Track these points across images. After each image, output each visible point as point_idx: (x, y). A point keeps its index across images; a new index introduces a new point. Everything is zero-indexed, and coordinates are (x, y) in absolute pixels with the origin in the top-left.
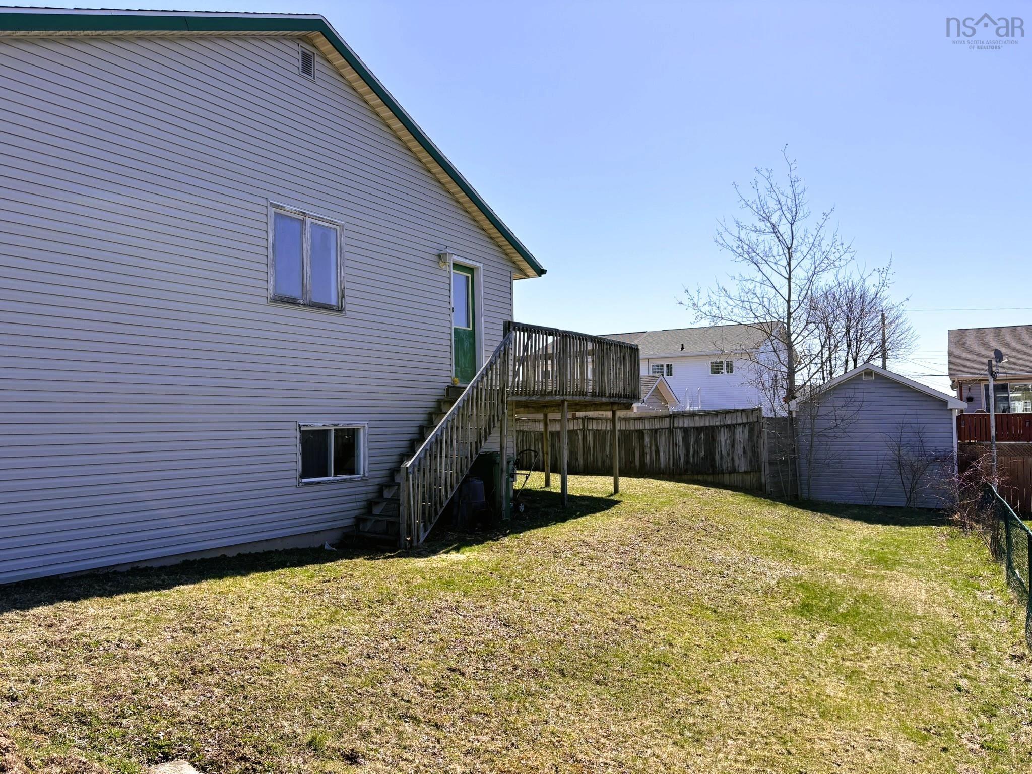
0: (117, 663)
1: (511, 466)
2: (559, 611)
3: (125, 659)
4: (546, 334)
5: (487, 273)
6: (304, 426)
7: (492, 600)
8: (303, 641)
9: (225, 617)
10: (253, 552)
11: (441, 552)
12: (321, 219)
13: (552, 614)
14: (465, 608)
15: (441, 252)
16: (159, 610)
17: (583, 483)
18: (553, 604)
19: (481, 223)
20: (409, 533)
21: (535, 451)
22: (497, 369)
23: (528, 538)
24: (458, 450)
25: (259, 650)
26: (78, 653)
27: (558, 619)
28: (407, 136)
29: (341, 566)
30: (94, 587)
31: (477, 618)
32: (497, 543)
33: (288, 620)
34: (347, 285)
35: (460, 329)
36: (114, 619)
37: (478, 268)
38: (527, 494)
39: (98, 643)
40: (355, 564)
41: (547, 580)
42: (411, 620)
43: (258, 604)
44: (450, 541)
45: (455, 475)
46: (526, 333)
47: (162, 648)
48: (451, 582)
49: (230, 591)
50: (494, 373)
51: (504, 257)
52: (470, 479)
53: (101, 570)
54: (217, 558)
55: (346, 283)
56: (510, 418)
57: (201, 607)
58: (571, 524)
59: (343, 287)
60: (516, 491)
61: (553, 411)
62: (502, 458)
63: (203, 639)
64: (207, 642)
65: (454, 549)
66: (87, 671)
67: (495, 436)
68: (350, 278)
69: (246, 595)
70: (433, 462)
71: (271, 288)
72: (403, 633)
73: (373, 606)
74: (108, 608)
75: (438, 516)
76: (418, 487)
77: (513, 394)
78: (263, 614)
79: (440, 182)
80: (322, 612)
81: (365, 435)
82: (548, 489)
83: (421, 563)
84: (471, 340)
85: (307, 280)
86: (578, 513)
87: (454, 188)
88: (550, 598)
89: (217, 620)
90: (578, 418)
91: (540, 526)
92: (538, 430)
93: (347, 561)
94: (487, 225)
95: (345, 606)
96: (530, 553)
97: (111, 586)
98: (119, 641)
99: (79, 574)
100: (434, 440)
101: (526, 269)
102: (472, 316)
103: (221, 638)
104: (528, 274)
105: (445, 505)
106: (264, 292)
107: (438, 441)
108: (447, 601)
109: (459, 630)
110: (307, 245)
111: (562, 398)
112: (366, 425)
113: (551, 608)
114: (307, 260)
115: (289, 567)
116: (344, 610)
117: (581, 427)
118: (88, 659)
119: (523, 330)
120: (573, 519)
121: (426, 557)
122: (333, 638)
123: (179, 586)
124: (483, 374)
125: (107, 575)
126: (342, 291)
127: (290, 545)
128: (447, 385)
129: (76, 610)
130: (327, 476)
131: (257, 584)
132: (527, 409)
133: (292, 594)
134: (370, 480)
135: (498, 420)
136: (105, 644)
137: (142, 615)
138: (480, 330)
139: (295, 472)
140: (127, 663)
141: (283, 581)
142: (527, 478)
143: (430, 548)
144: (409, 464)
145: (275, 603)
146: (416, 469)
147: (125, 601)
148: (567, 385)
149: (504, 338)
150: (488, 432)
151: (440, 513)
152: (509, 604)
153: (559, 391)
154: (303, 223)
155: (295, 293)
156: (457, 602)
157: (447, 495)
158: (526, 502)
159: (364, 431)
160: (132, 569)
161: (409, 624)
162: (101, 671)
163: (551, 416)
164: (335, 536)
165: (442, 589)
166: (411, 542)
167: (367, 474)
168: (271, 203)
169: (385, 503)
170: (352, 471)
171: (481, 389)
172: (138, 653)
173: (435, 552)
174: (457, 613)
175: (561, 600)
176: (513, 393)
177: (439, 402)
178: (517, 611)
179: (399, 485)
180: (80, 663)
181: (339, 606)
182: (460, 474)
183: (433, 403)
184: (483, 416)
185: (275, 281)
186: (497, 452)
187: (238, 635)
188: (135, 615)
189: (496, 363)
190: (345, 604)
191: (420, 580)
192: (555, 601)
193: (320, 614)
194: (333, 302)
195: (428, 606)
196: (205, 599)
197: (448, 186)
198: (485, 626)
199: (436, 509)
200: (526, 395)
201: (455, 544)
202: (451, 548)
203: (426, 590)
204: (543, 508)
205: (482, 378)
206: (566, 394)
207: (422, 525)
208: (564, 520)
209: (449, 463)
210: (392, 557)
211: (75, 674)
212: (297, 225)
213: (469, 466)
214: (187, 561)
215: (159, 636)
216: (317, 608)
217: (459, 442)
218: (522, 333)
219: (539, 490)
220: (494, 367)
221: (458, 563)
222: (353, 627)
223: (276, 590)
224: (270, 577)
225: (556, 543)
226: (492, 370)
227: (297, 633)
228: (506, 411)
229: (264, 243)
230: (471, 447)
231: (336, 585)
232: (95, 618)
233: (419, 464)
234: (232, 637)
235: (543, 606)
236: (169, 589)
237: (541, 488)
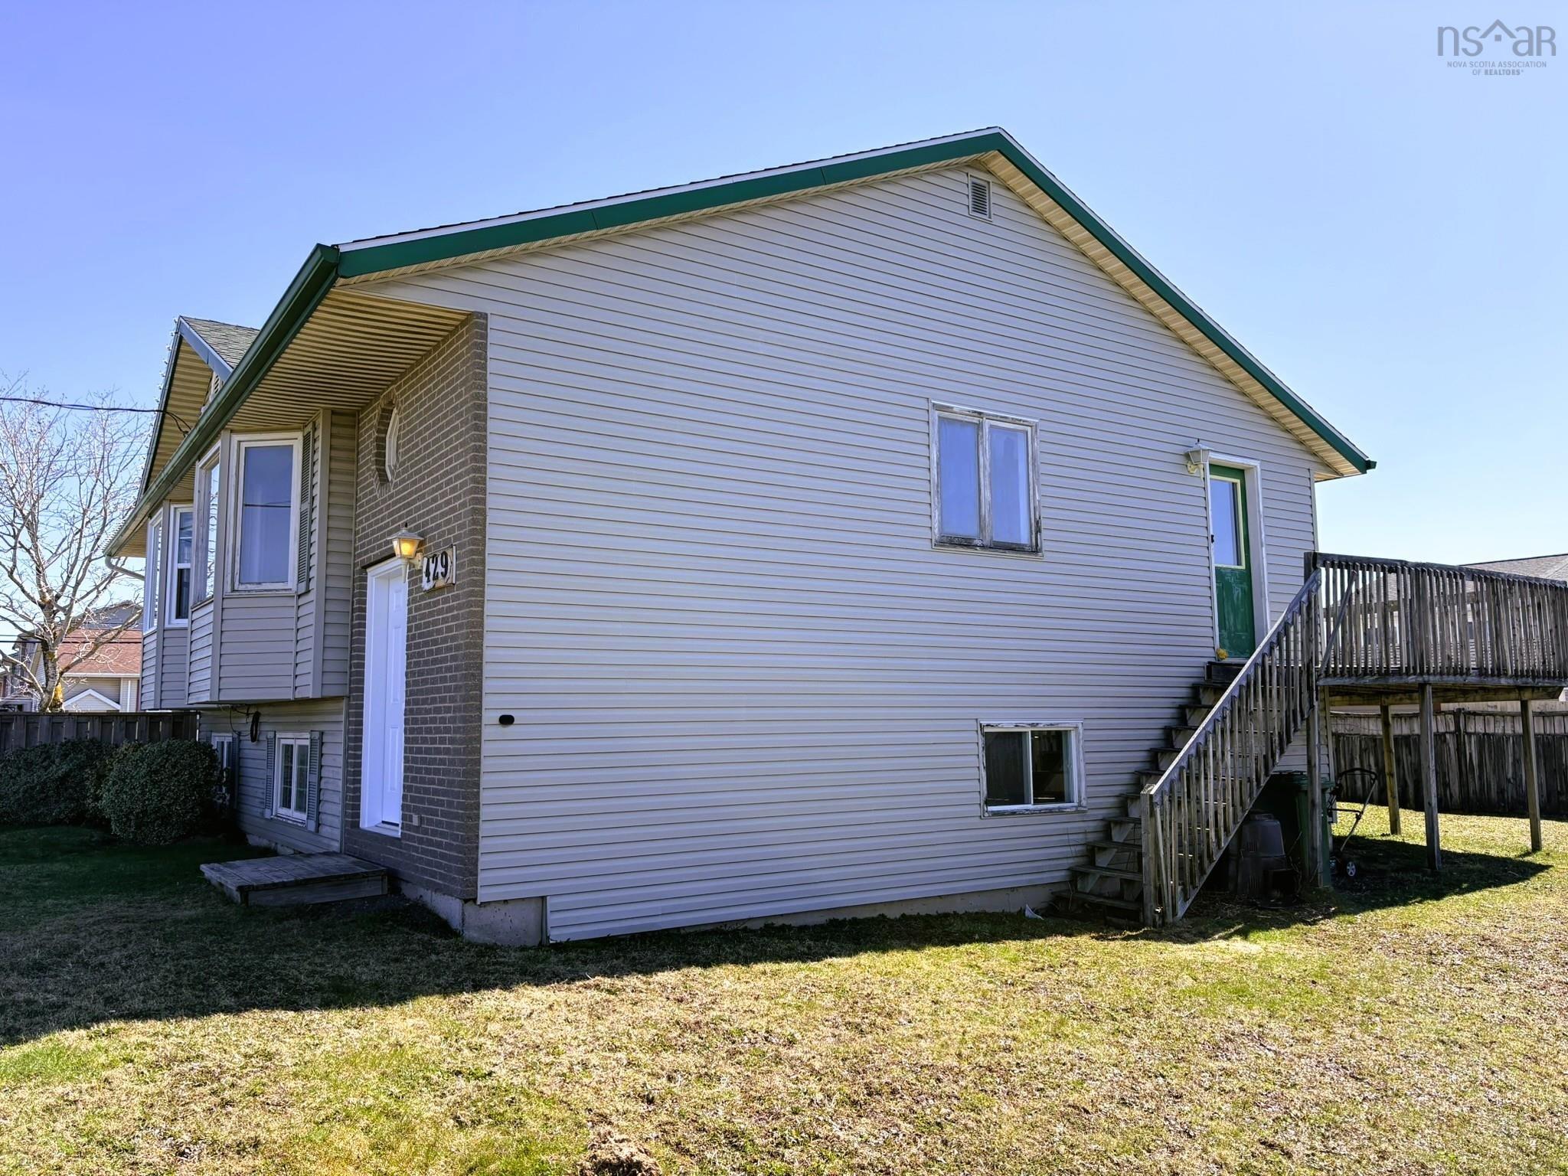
0: (768, 1065)
1: (1327, 796)
2: (1453, 1062)
3: (778, 1060)
4: (1383, 570)
5: (1269, 476)
6: (988, 725)
7: (1324, 1030)
8: (1018, 1064)
9: (900, 1012)
10: (923, 913)
11: (1217, 937)
12: (1004, 419)
13: (1441, 1067)
14: (1275, 1039)
15: (1189, 450)
16: (811, 992)
17: (1465, 829)
18: (1440, 1047)
19: (1255, 397)
20: (1160, 901)
21: (1362, 770)
22: (1297, 633)
23: (1372, 925)
24: (1234, 767)
25: (956, 1069)
26: (719, 1044)
27: (1454, 1077)
28: (1129, 278)
29: (1055, 947)
30: (724, 950)
31: (1299, 1057)
32: (1313, 928)
33: (993, 1028)
34: (1045, 513)
35: (1224, 569)
36: (757, 999)
37: (1251, 468)
38: (1356, 843)
39: (741, 1032)
40: (1078, 945)
41: (1421, 1003)
42: (1186, 1050)
43: (944, 997)
44: (1228, 919)
45: (1231, 809)
46: (1346, 571)
47: (822, 1049)
48: (1243, 992)
49: (900, 972)
50: (1292, 638)
51: (1298, 446)
52: (1257, 817)
53: (728, 926)
54: (873, 918)
55: (1043, 510)
56: (1322, 714)
57: (865, 993)
58: (1452, 904)
59: (1038, 517)
60: (1338, 840)
61: (1400, 702)
62: (1312, 783)
63: (875, 1042)
64: (882, 1048)
65: (1238, 933)
66: (732, 1070)
67: (1298, 743)
68: (1047, 502)
69: (924, 981)
70: (1193, 787)
71: (936, 525)
72: (1174, 1070)
73: (1118, 1018)
74: (747, 982)
75: (1205, 877)
76: (1171, 827)
77: (1327, 675)
78: (953, 1013)
79: (1184, 342)
80: (1041, 1020)
81: (1078, 741)
82: (1398, 838)
83: (1184, 952)
84: (1245, 586)
85: (985, 509)
86: (1465, 885)
87: (1208, 348)
88: (1433, 1036)
89: (889, 1015)
90: (1445, 713)
91: (1393, 904)
92: (1366, 732)
93: (1064, 938)
94: (1265, 397)
95: (1074, 1013)
96: (1380, 952)
97: (744, 949)
98: (767, 1032)
99: (703, 929)
100: (1193, 751)
101: (1336, 463)
102: (1244, 544)
103: (899, 1045)
104: (1341, 470)
105: (1216, 858)
106: (927, 533)
107: (1200, 753)
108: (1242, 1022)
109: (1270, 1076)
110: (985, 460)
111: (1420, 679)
112: (1080, 726)
113: (1437, 1055)
114: (985, 481)
115: (979, 941)
116: (1074, 1019)
117: (1452, 729)
118: (732, 1054)
119: (1340, 566)
120: (1456, 894)
121: (1192, 942)
122: (1064, 1064)
123: (831, 957)
124: (1272, 643)
125: (735, 932)
126: (1037, 523)
127: (974, 906)
128: (1206, 660)
129: (709, 981)
130: (1023, 803)
131: (937, 965)
132: (1347, 698)
133: (991, 986)
134: (1089, 813)
135: (1302, 719)
136: (750, 1035)
137: (790, 997)
138: (1260, 567)
139: (977, 795)
140: (780, 1066)
141: (974, 963)
142: (1358, 818)
143: (1196, 929)
144: (1154, 789)
145: (968, 998)
146: (1166, 798)
147: (764, 973)
148: (1428, 657)
149: (1306, 580)
150: (1285, 739)
151: (1209, 871)
152: (1354, 1039)
153: (1415, 668)
154: (978, 429)
155: (970, 530)
156: (1260, 1026)
157: (1219, 841)
158: (1357, 859)
159: (1078, 735)
160: (766, 926)
161: (1182, 1055)
162: (749, 1073)
163: (1394, 709)
164: (1043, 897)
165: (1230, 1001)
166: (1163, 915)
167: (1084, 803)
168: (934, 404)
169: (1116, 850)
170: (1060, 796)
171: (1270, 667)
172: (792, 1053)
173: (1205, 936)
174: (1261, 1045)
175: (1455, 1042)
176: (1327, 672)
177: (1195, 688)
178: (1374, 1055)
179: (1138, 822)
180: (723, 1058)
181: (1067, 1014)
182: (1239, 808)
183: (1184, 690)
184: (1275, 710)
185: (941, 515)
186: (1302, 772)
187: (922, 1043)
188: (781, 997)
189: (1294, 623)
190: (1073, 1009)
191: (1189, 982)
192: (1443, 1042)
193: (1037, 1021)
194: (1024, 538)
195: (1211, 1029)
196: (868, 981)
197: (1197, 346)
198: (1318, 1076)
199: (1201, 864)
200: (1350, 676)
201: (1239, 924)
202: (1232, 930)
203: (1201, 1000)
204: (1393, 871)
205: (1271, 649)
206: (1428, 673)
207: (1179, 888)
208: (1438, 896)
209: (1221, 789)
210: (1136, 938)
211: (718, 1074)
212: (970, 431)
213: (1255, 796)
214: (835, 920)
215: (817, 1032)
216: (1031, 1012)
217: (1236, 756)
218: (1339, 571)
219: (1380, 838)
220: (1292, 629)
221: (1249, 958)
222: (1092, 1049)
223: (965, 977)
224: (954, 955)
225: (1428, 936)
226: (1287, 634)
227: (1008, 1049)
228: (1316, 703)
229: (924, 462)
230: (1257, 764)
231: (1055, 976)
232: (734, 995)
233: (1171, 790)
234: (914, 1044)
235: (1420, 1049)
236: (818, 961)
237: (1383, 835)
